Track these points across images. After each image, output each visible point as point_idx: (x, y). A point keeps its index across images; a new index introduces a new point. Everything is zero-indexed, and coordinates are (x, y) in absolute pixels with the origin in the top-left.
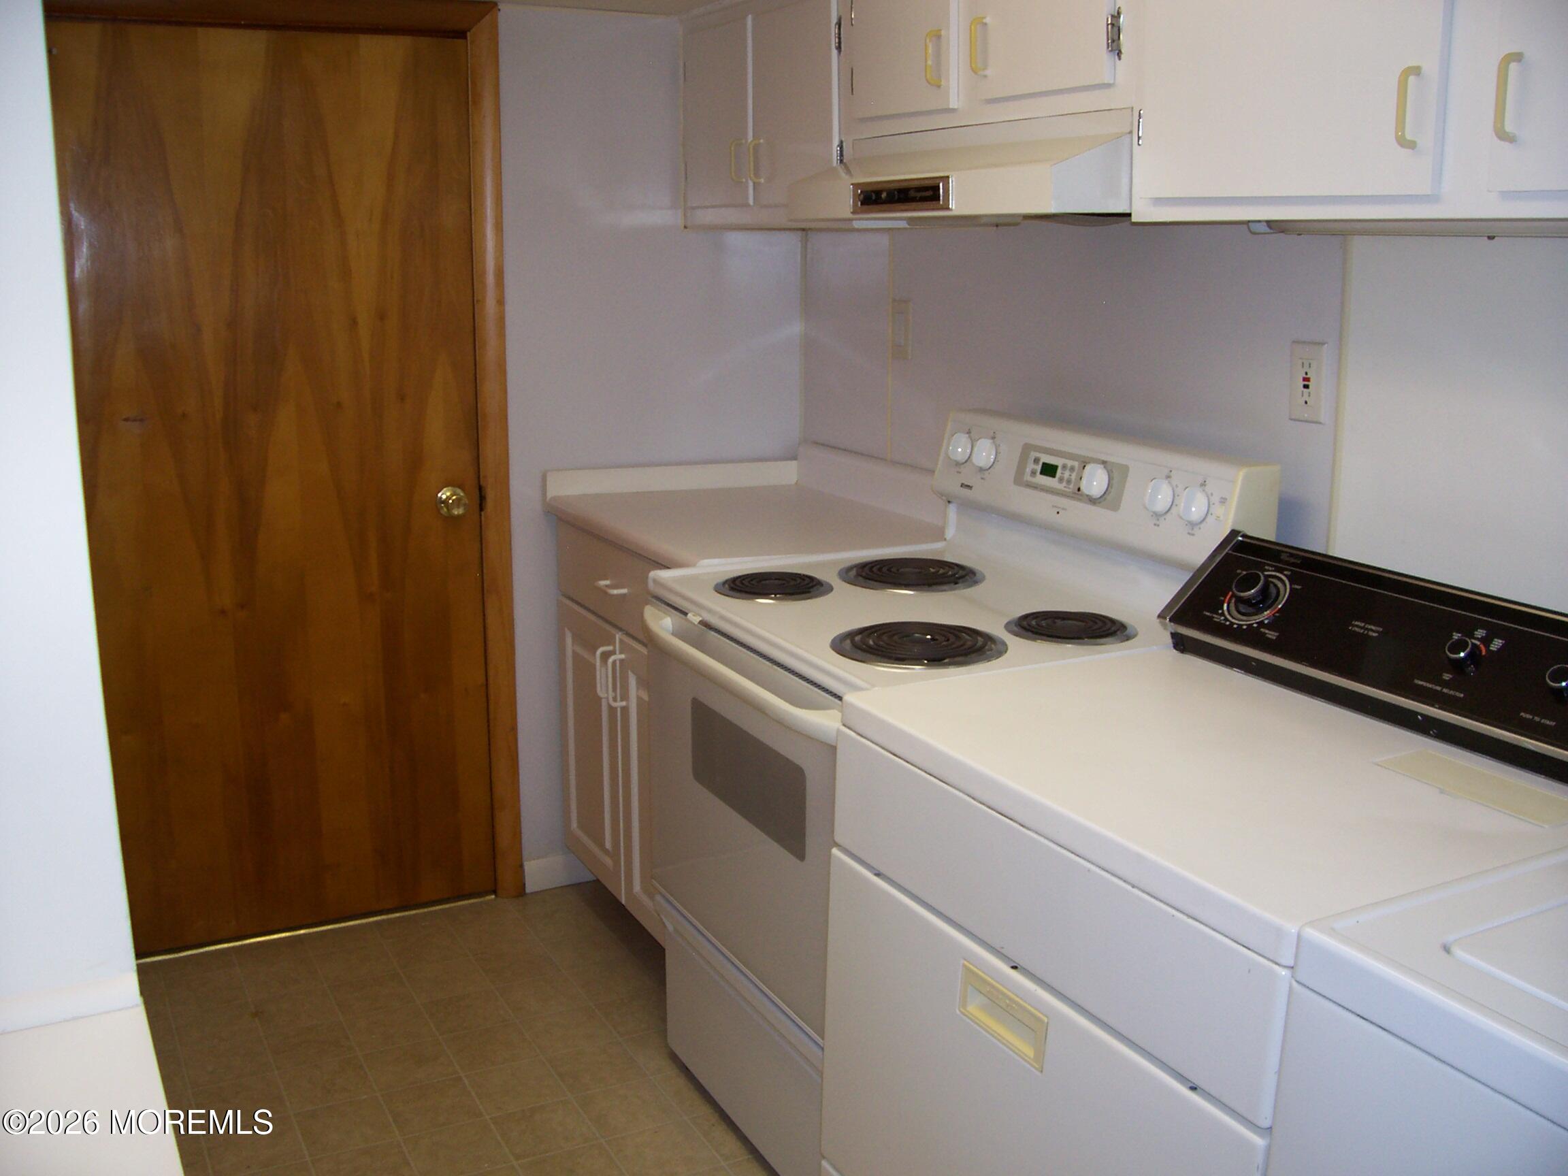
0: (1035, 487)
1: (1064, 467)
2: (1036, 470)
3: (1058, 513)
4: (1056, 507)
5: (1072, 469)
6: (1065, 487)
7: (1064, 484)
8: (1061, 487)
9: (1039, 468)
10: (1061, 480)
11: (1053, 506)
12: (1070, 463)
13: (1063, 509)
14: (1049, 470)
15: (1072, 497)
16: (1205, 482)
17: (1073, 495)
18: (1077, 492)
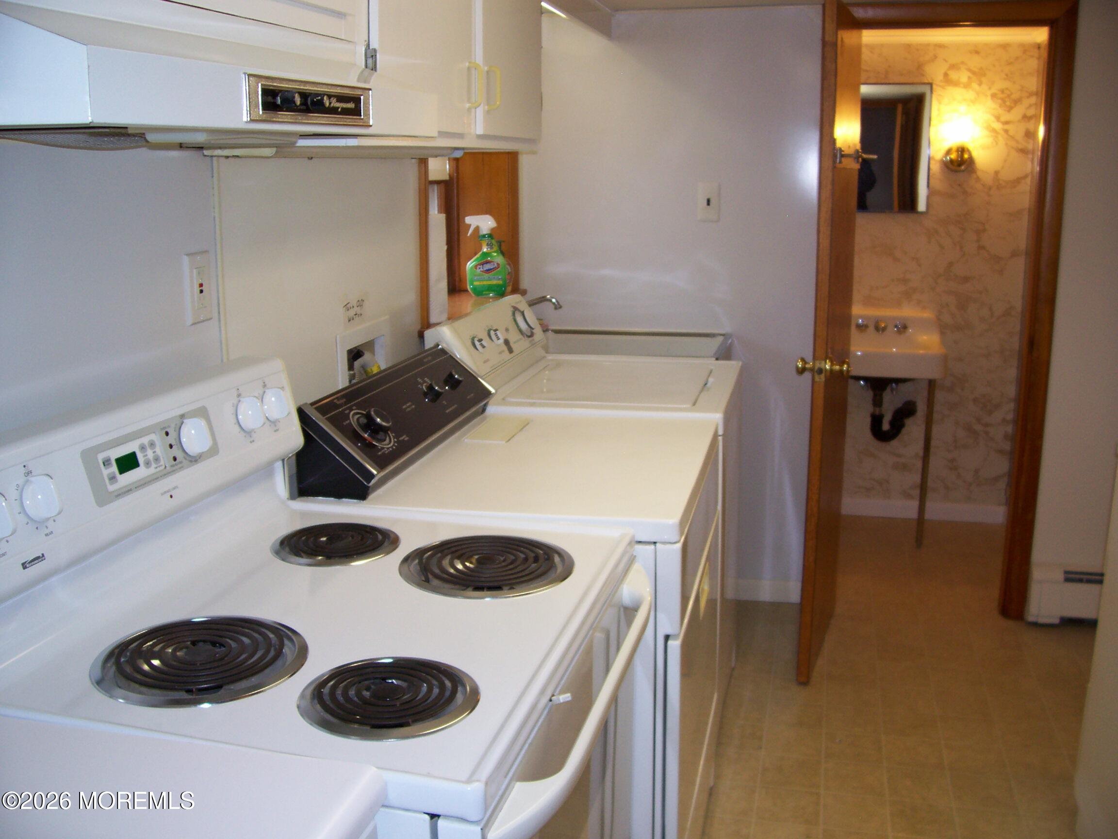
0: (128, 491)
1: (143, 448)
2: (114, 473)
3: (171, 496)
4: (165, 492)
5: (152, 444)
6: (156, 468)
7: (154, 465)
8: (152, 470)
9: (114, 468)
10: (148, 464)
11: (162, 494)
12: (145, 440)
13: (175, 488)
14: (128, 463)
15: (174, 471)
16: (264, 383)
17: (174, 468)
18: (174, 463)
